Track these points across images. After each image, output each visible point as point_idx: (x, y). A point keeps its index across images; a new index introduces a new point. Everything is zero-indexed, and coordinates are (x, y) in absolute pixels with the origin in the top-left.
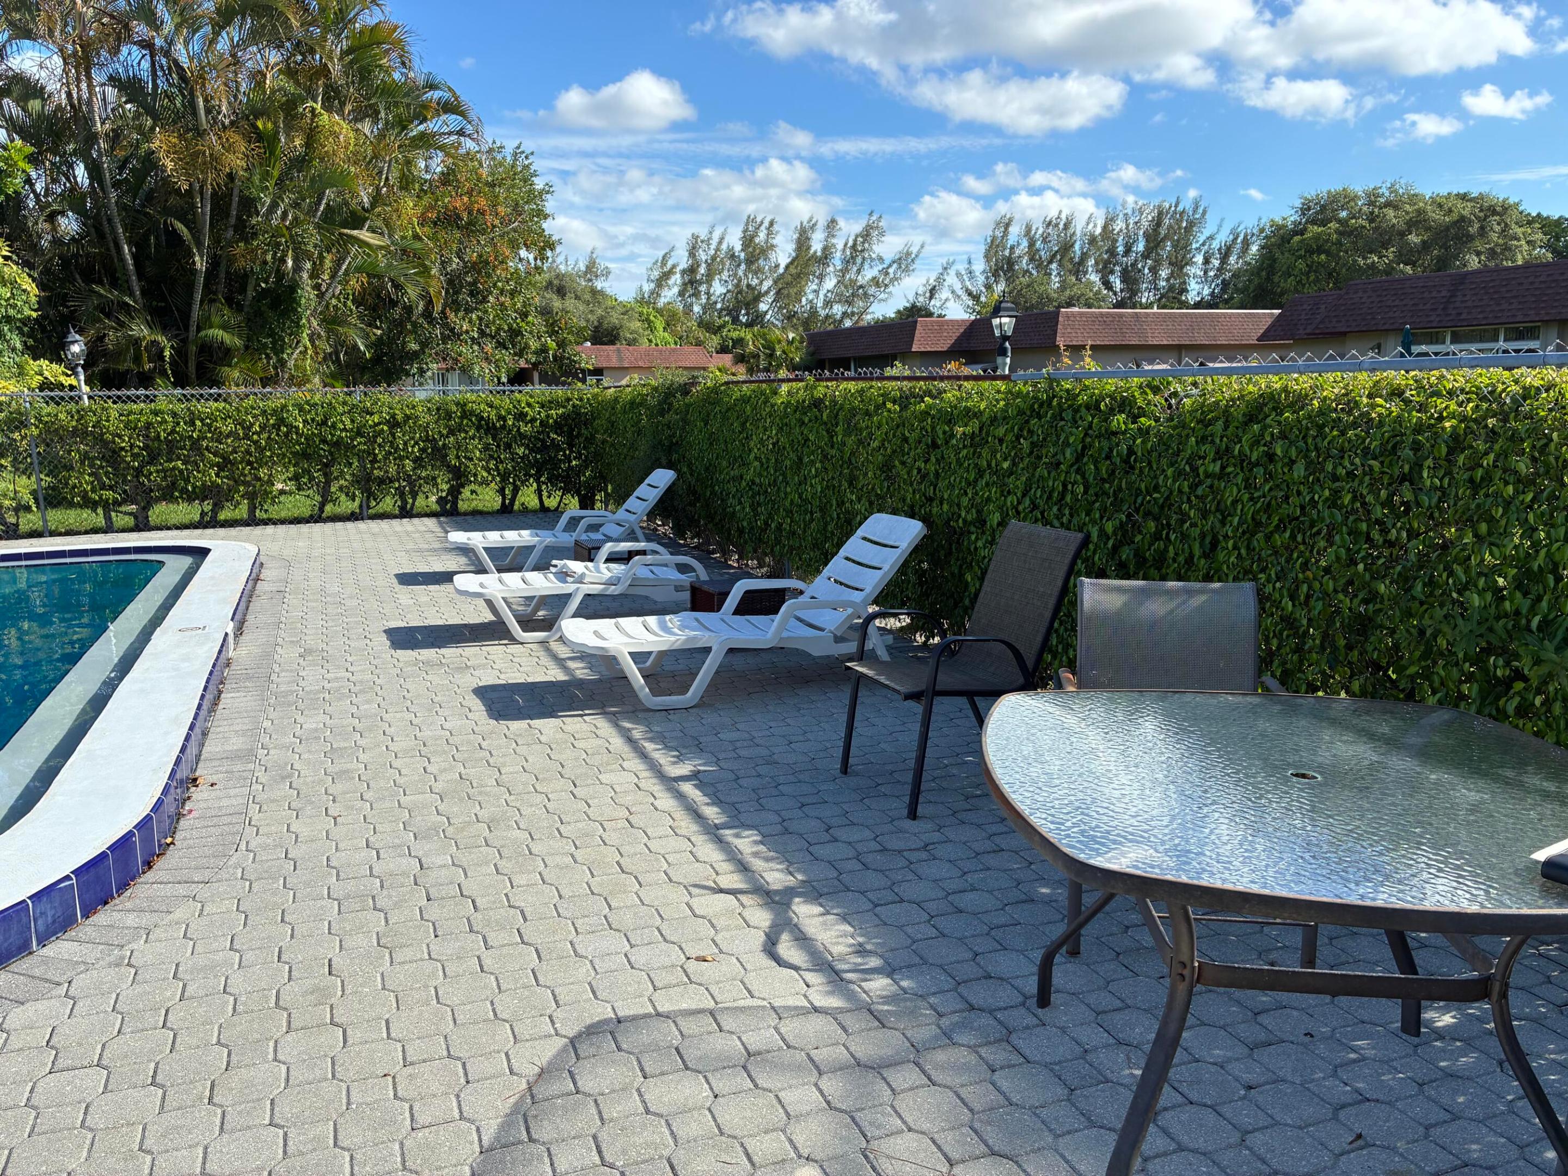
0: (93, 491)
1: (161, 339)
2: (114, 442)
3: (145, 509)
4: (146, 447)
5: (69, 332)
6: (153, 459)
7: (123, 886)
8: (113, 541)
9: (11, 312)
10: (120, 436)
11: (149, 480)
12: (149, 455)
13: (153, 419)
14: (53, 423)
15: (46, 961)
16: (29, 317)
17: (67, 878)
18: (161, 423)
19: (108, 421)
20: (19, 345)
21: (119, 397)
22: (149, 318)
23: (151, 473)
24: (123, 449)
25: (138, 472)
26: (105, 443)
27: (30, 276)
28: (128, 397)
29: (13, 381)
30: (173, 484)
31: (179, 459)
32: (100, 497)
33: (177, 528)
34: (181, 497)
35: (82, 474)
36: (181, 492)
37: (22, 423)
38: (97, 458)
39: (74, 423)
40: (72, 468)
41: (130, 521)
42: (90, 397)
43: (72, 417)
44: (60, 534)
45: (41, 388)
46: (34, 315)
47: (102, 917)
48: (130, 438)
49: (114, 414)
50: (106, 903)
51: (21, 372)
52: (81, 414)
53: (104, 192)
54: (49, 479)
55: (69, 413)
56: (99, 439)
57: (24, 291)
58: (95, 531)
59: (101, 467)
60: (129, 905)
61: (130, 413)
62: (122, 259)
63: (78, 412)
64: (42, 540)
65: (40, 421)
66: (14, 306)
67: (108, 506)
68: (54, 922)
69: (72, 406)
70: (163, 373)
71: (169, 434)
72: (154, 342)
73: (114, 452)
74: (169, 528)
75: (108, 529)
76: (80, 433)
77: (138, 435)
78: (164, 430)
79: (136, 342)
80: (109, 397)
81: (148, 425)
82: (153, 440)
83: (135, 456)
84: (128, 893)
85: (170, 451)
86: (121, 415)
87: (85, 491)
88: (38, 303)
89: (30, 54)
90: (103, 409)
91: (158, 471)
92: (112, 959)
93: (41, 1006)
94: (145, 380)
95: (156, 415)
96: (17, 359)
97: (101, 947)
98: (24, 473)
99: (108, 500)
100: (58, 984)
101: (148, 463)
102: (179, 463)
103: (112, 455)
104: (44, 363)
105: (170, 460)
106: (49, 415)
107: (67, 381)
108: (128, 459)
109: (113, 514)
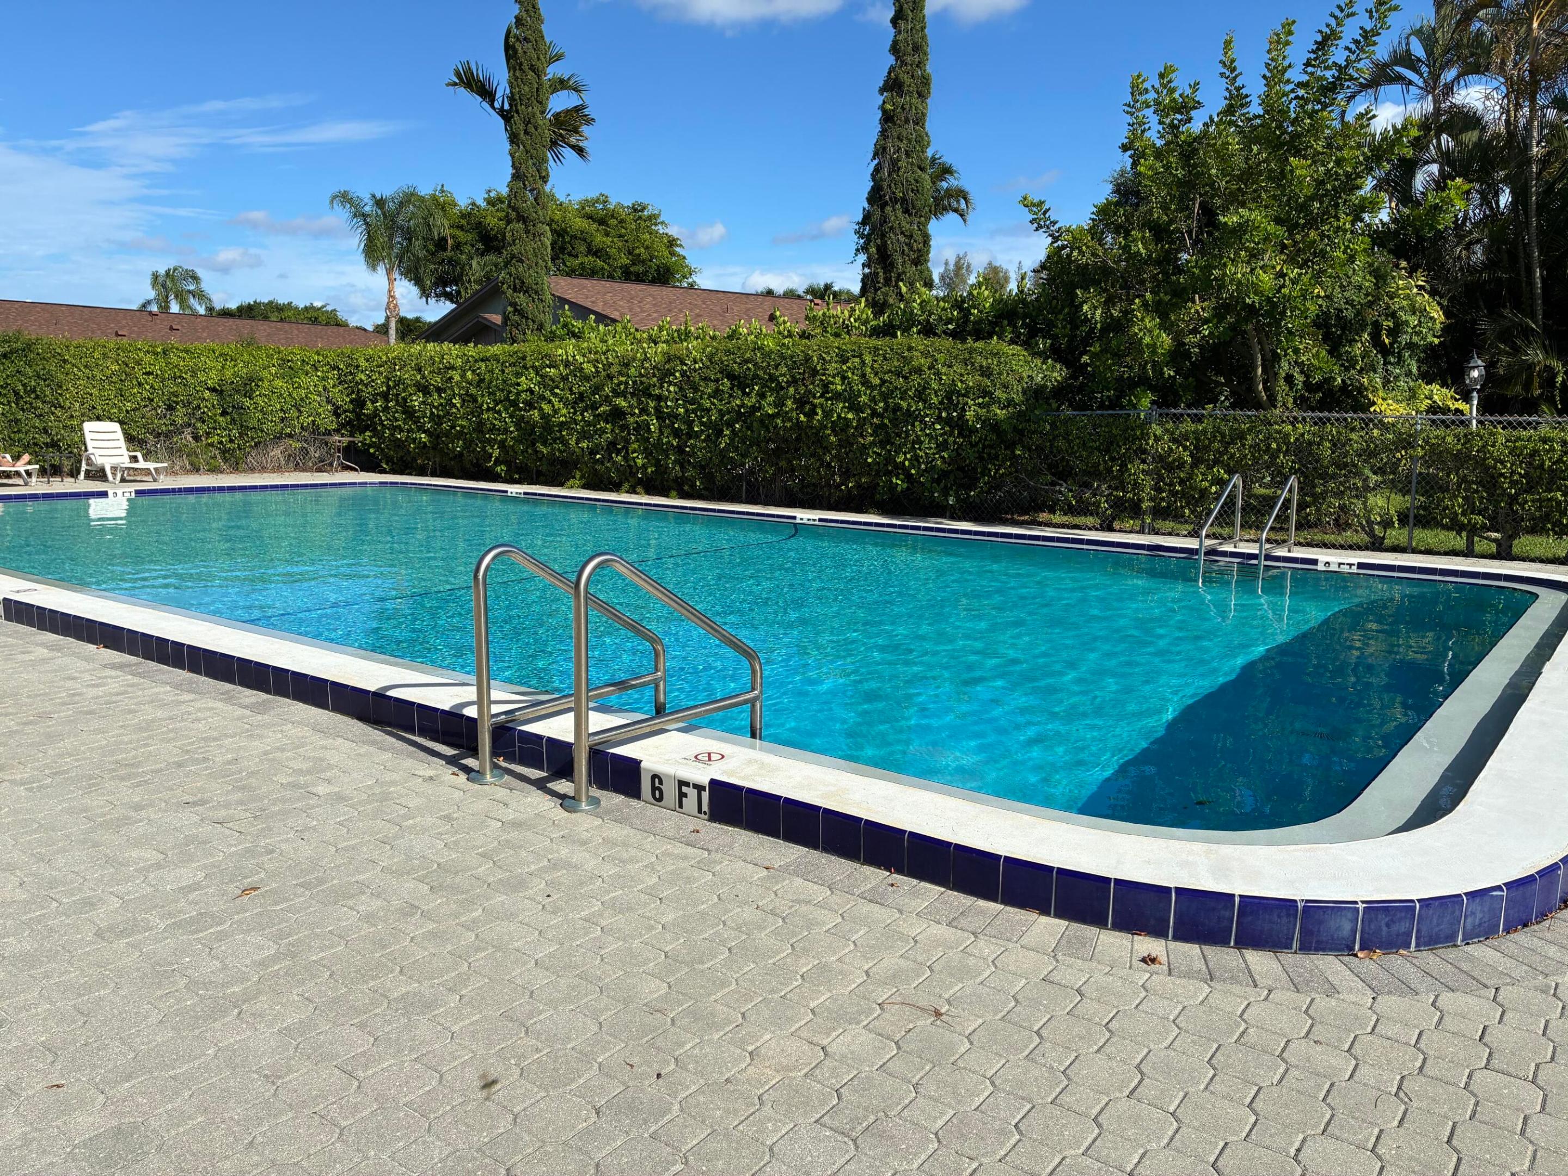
0: (1463, 514)
1: (1557, 365)
2: (1495, 467)
3: (1512, 537)
4: (1526, 475)
5: (1472, 357)
6: (1530, 489)
7: (1543, 916)
8: (1474, 565)
9: (1415, 339)
10: (1502, 462)
11: (1523, 509)
12: (1528, 483)
13: (1540, 446)
14: (1439, 445)
15: (1470, 958)
16: (1431, 343)
17: (1498, 888)
18: (1548, 451)
19: (1493, 446)
20: (1415, 370)
21: (1510, 423)
22: (1547, 343)
23: (1526, 502)
24: (1502, 475)
25: (1513, 499)
26: (1487, 468)
27: (1439, 304)
28: (1520, 424)
29: (1404, 404)
30: (1547, 515)
31: (1559, 489)
32: (1469, 521)
33: (1542, 561)
34: (1553, 530)
35: (1455, 497)
36: (1554, 525)
37: (1409, 443)
38: (1473, 482)
39: (1459, 447)
40: (1447, 490)
41: (1493, 548)
42: (1479, 422)
43: (1459, 440)
44: (1421, 552)
45: (1427, 412)
46: (1436, 341)
47: (1522, 937)
48: (1512, 465)
49: (1501, 440)
50: (1525, 925)
51: (1413, 395)
52: (1468, 438)
53: (1527, 218)
54: (1422, 499)
55: (1456, 436)
56: (1480, 463)
57: (1432, 318)
58: (1454, 553)
59: (1477, 491)
60: (1548, 935)
61: (1519, 439)
62: (1531, 283)
63: (1465, 435)
64: (1405, 556)
65: (1427, 443)
66: (1418, 334)
67: (1473, 531)
68: (1480, 925)
69: (1461, 430)
70: (1551, 401)
71: (1554, 463)
72: (1548, 368)
73: (1493, 477)
74: (1532, 560)
75: (1468, 553)
76: (1461, 459)
77: (1521, 462)
78: (1550, 459)
79: (1531, 366)
80: (1500, 422)
81: (1535, 453)
82: (1535, 469)
83: (1513, 484)
84: (1546, 924)
85: (1552, 482)
86: (1508, 441)
87: (1456, 514)
88: (1442, 330)
89: (1477, 88)
90: (1491, 434)
91: (1533, 501)
92: (1537, 983)
93: (1471, 1000)
94: (1530, 407)
95: (1545, 442)
96: (1412, 384)
97: (1525, 967)
98: (1400, 491)
99: (1476, 524)
100: (1486, 986)
101: (1526, 491)
102: (1559, 494)
103: (1490, 481)
104: (1435, 387)
105: (1550, 491)
106: (1437, 437)
107: (1453, 405)
108: (1506, 485)
109: (1476, 539)
